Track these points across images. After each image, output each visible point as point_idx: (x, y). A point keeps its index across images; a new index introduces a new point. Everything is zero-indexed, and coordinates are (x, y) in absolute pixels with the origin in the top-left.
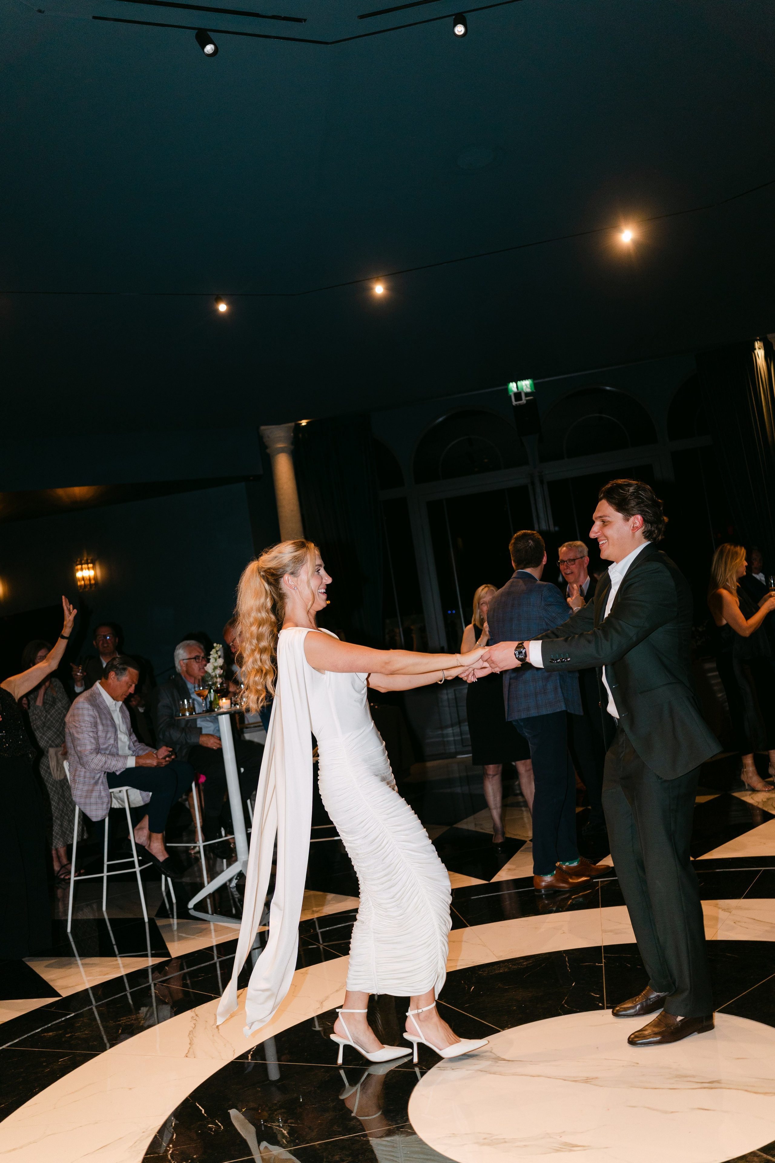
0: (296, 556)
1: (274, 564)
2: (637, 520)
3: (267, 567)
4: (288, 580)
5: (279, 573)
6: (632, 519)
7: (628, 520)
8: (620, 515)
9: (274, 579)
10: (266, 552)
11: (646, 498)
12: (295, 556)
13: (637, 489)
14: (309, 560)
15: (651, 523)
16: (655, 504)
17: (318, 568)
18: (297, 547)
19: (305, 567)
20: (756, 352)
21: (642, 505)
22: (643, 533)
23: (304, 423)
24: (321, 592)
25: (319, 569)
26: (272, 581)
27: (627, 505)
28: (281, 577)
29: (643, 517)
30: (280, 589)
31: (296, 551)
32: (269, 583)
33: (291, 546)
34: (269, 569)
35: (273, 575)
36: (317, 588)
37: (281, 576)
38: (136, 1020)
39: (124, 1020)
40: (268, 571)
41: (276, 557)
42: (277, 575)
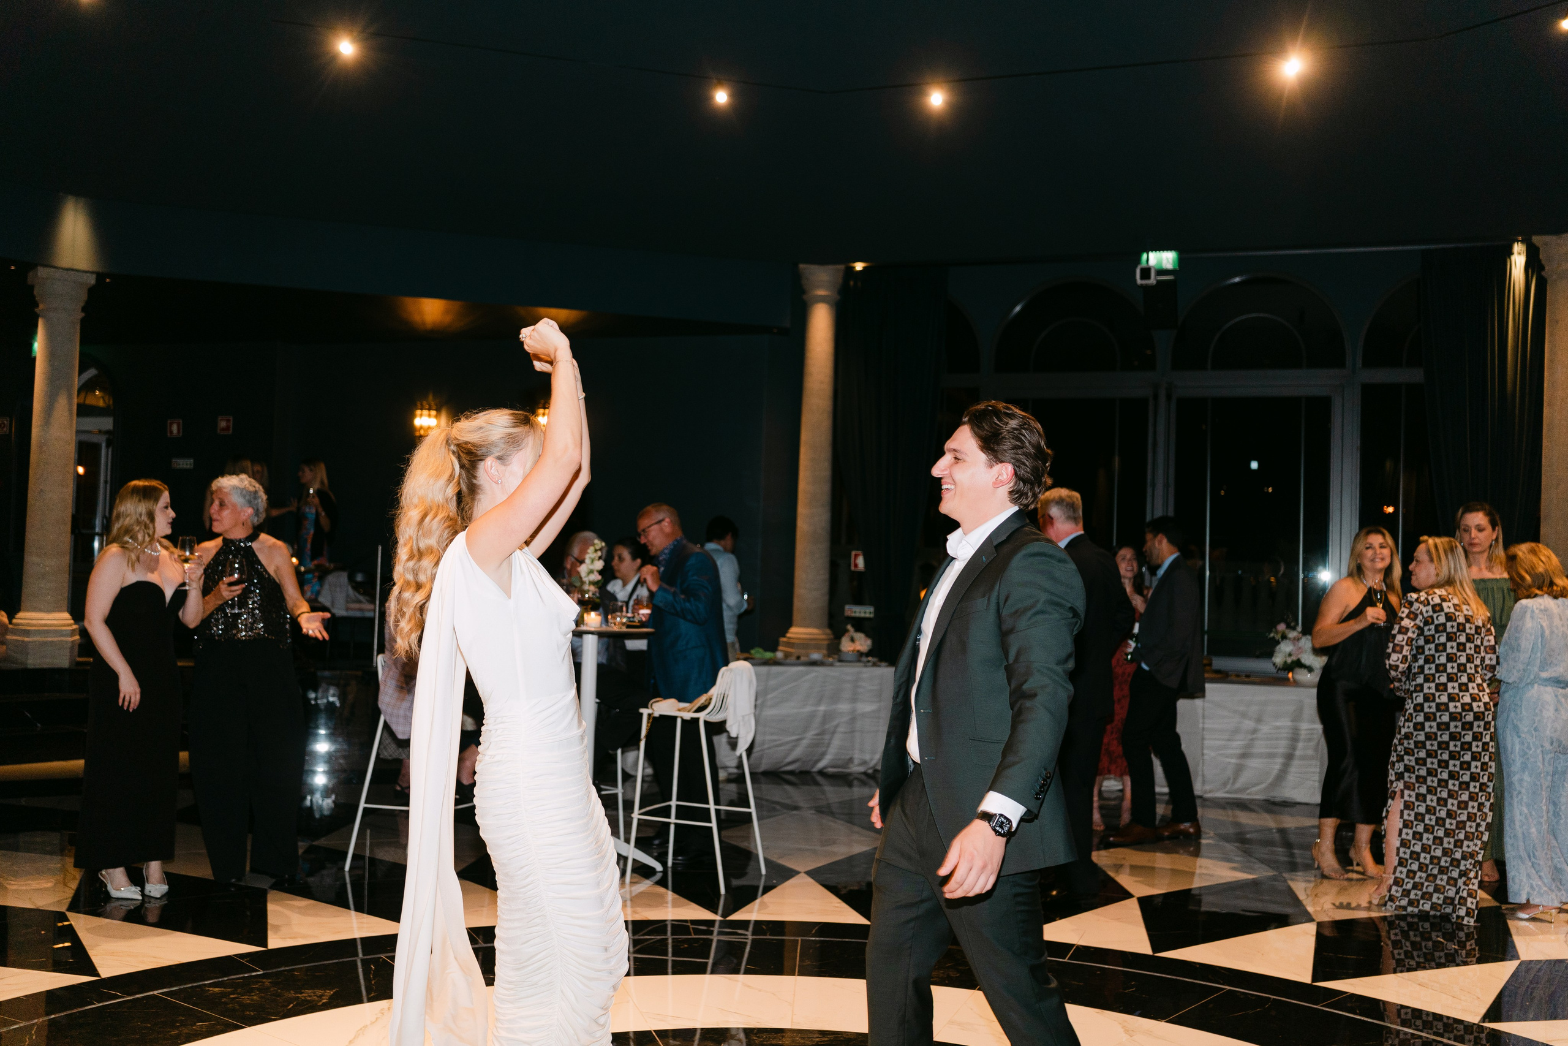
0: (513, 434)
1: (474, 437)
2: (1006, 471)
3: (465, 439)
4: (492, 467)
5: (479, 453)
6: (998, 467)
7: (991, 467)
8: (982, 457)
9: (470, 461)
10: (467, 418)
11: (1030, 442)
12: (510, 434)
13: (1020, 426)
14: (530, 444)
15: (1025, 481)
16: (1039, 454)
18: (515, 421)
19: (520, 453)
20: (1513, 258)
21: (1019, 451)
22: (1011, 493)
23: (859, 266)
26: (466, 462)
27: (998, 444)
28: (481, 460)
29: (1015, 470)
30: (475, 477)
31: (514, 427)
32: (461, 464)
34: (466, 443)
35: (469, 453)
37: (481, 458)
38: (321, 997)
39: (307, 994)
40: (464, 446)
41: (481, 428)
42: (476, 455)
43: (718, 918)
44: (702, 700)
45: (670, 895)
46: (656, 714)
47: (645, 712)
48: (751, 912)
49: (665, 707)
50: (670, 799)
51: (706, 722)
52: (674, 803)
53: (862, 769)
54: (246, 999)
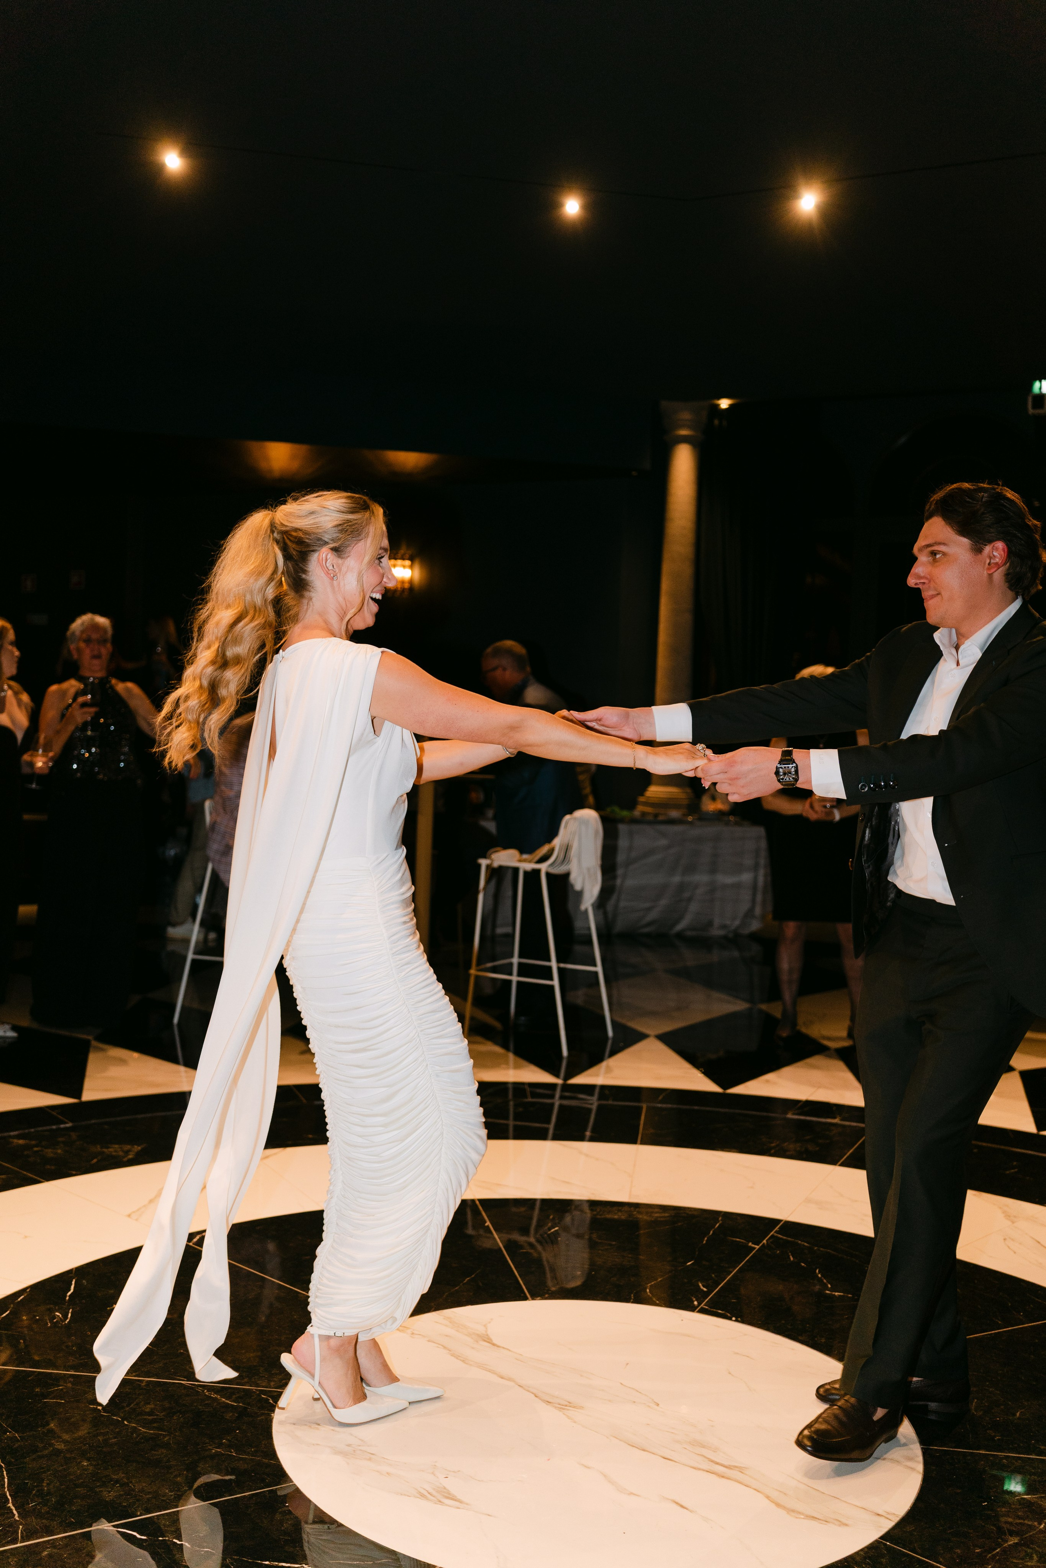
0: (351, 522)
1: (307, 523)
2: (997, 551)
3: (293, 525)
4: (326, 560)
5: (310, 542)
6: (987, 550)
7: (977, 550)
8: (965, 543)
9: (298, 551)
10: (296, 499)
12: (349, 521)
14: (368, 535)
17: (382, 553)
18: (353, 505)
19: (359, 544)
23: (724, 403)
24: (374, 597)
25: (383, 555)
26: (293, 553)
27: (980, 525)
28: (312, 551)
30: (305, 572)
31: (352, 513)
32: (287, 557)
33: (344, 500)
34: (296, 530)
35: (300, 542)
36: (372, 589)
37: (312, 549)
38: (127, 1152)
39: (114, 1149)
40: (294, 534)
41: (312, 513)
42: (308, 545)
43: (559, 1081)
44: (545, 849)
45: (511, 1056)
46: (496, 864)
47: (484, 862)
48: (597, 1075)
49: (505, 858)
50: (512, 956)
51: (548, 875)
52: (515, 960)
53: (721, 933)
54: (49, 1153)
